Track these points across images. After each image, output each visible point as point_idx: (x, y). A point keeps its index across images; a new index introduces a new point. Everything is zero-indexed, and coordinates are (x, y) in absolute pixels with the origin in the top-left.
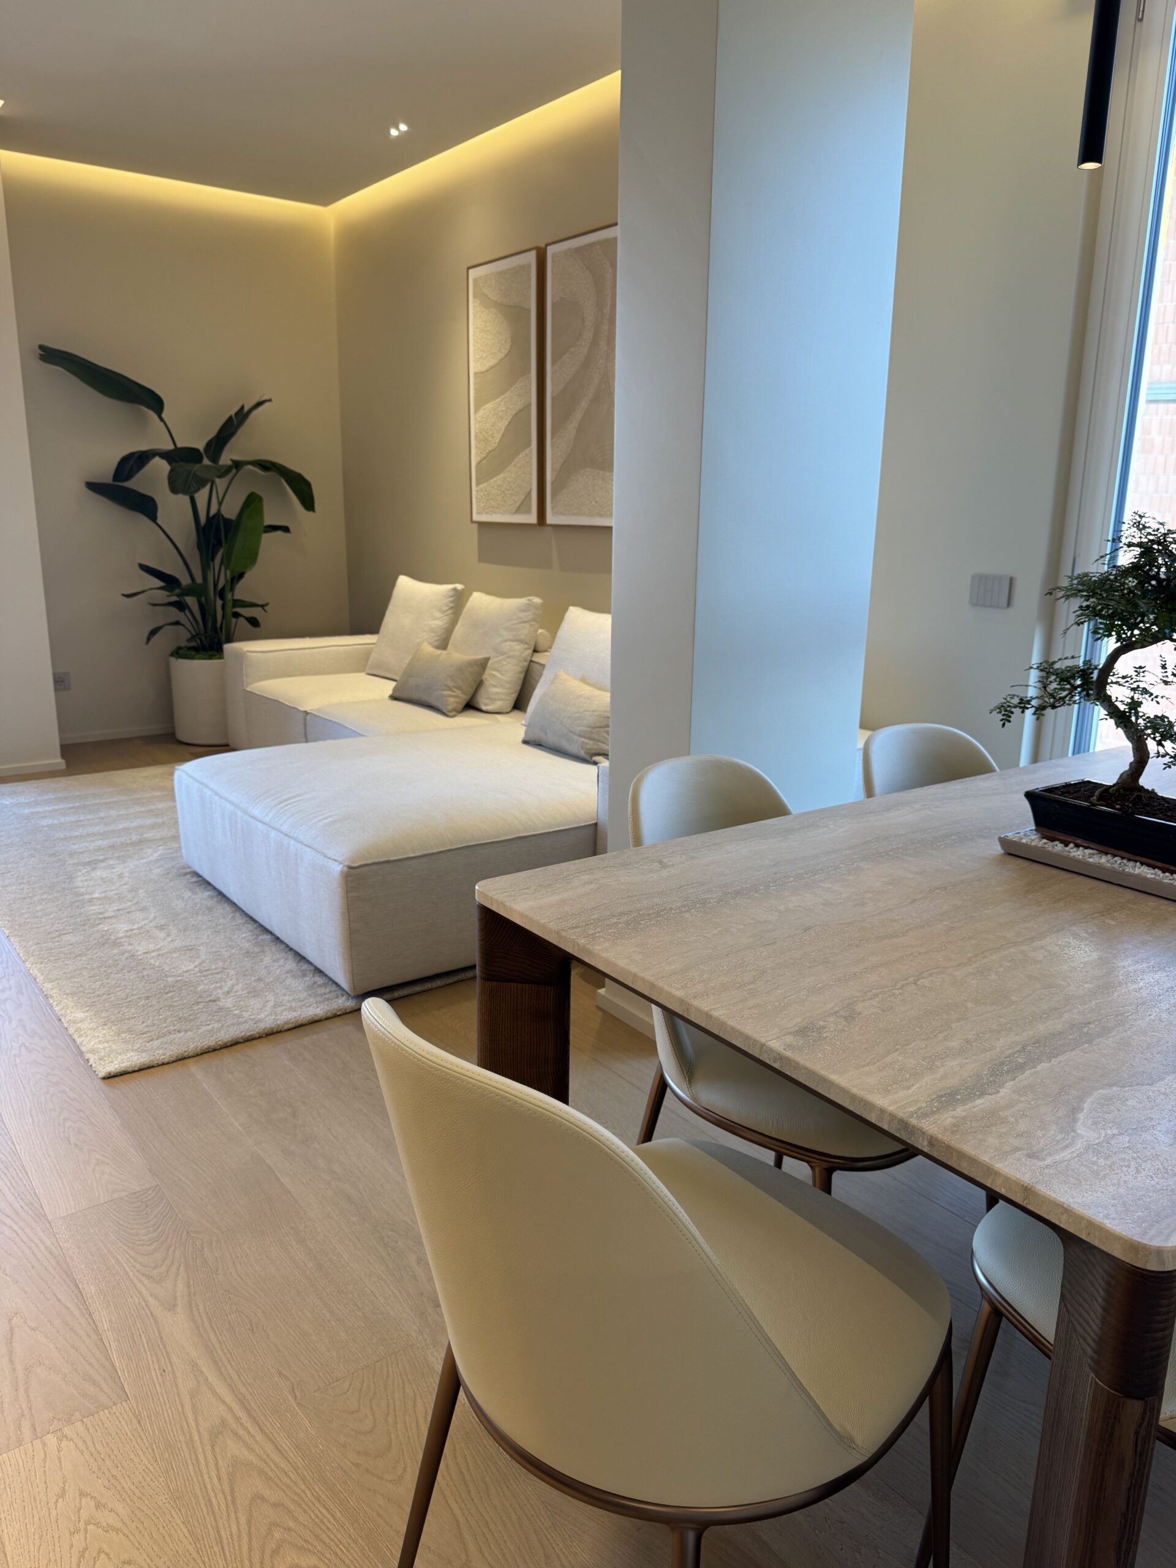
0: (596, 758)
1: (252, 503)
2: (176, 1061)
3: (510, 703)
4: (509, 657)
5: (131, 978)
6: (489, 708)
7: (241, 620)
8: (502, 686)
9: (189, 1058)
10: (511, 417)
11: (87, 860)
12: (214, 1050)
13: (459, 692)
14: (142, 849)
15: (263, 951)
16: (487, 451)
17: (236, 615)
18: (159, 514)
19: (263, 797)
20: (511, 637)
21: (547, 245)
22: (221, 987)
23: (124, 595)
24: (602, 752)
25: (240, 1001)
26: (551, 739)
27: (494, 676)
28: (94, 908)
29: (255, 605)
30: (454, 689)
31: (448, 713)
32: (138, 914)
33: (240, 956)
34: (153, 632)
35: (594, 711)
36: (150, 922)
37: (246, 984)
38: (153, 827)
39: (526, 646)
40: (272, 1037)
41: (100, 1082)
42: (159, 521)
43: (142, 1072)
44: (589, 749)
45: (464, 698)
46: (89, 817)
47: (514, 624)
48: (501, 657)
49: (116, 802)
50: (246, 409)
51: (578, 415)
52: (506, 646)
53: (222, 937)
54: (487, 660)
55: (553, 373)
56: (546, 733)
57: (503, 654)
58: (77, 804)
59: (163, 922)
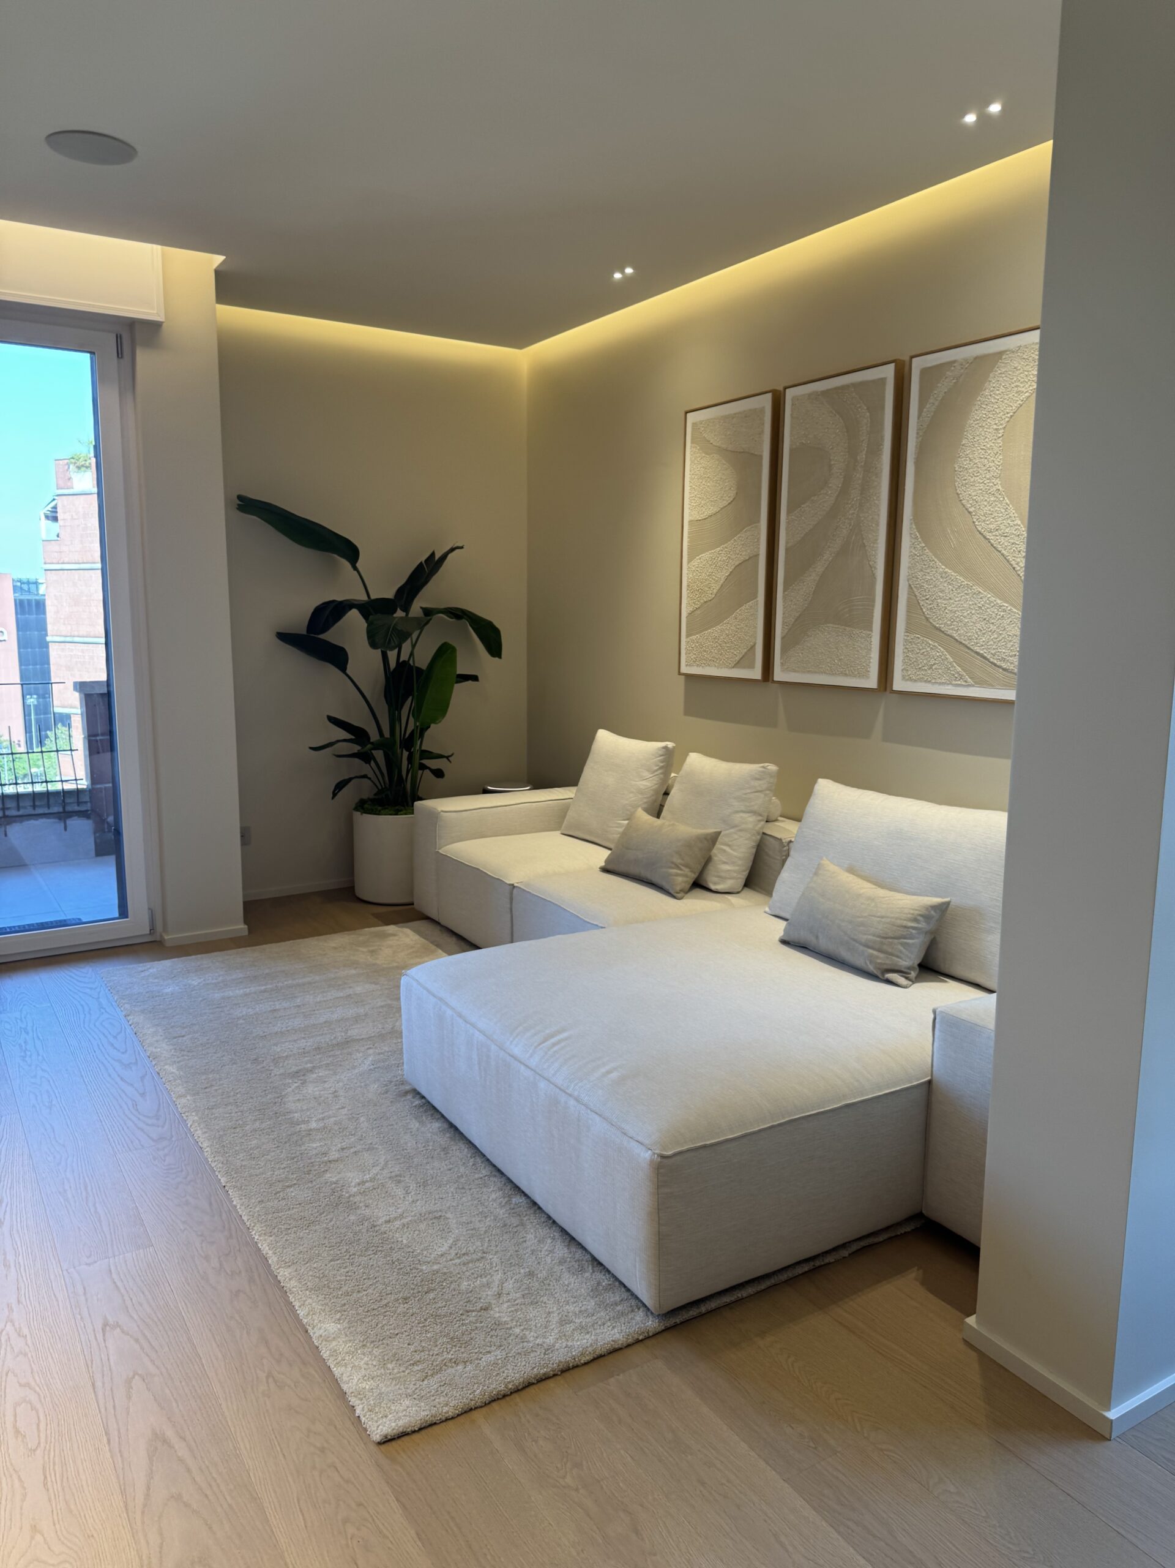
0: (890, 976)
1: (445, 653)
2: (462, 1414)
3: (742, 882)
4: (740, 830)
5: (380, 1263)
6: (719, 887)
7: (427, 772)
8: (733, 863)
9: (476, 1408)
10: (733, 567)
11: (295, 1069)
12: (505, 1396)
13: (687, 870)
14: (350, 1054)
15: (522, 1224)
16: (702, 601)
17: (423, 767)
18: (349, 666)
19: (521, 1028)
20: (743, 808)
21: (785, 388)
22: (488, 1285)
23: (311, 748)
24: (896, 968)
25: (517, 1311)
26: (824, 944)
27: (724, 851)
28: (315, 1145)
29: (441, 756)
30: (682, 867)
31: (675, 895)
32: (366, 1155)
33: (498, 1231)
34: (340, 786)
35: (882, 917)
36: (383, 1169)
37: (517, 1281)
38: (357, 1019)
39: (760, 818)
40: (567, 1375)
41: (374, 1449)
42: (348, 671)
43: (423, 1432)
44: (881, 964)
45: (693, 876)
46: (285, 1004)
47: (746, 794)
48: (732, 830)
49: (310, 983)
50: (437, 557)
51: (820, 567)
52: (737, 818)
53: (470, 1198)
54: (719, 833)
55: (788, 523)
56: (817, 937)
57: (736, 826)
58: (269, 986)
59: (397, 1169)
